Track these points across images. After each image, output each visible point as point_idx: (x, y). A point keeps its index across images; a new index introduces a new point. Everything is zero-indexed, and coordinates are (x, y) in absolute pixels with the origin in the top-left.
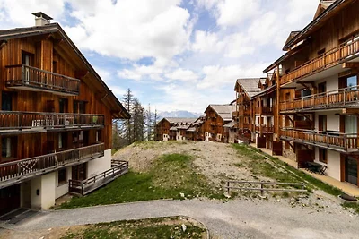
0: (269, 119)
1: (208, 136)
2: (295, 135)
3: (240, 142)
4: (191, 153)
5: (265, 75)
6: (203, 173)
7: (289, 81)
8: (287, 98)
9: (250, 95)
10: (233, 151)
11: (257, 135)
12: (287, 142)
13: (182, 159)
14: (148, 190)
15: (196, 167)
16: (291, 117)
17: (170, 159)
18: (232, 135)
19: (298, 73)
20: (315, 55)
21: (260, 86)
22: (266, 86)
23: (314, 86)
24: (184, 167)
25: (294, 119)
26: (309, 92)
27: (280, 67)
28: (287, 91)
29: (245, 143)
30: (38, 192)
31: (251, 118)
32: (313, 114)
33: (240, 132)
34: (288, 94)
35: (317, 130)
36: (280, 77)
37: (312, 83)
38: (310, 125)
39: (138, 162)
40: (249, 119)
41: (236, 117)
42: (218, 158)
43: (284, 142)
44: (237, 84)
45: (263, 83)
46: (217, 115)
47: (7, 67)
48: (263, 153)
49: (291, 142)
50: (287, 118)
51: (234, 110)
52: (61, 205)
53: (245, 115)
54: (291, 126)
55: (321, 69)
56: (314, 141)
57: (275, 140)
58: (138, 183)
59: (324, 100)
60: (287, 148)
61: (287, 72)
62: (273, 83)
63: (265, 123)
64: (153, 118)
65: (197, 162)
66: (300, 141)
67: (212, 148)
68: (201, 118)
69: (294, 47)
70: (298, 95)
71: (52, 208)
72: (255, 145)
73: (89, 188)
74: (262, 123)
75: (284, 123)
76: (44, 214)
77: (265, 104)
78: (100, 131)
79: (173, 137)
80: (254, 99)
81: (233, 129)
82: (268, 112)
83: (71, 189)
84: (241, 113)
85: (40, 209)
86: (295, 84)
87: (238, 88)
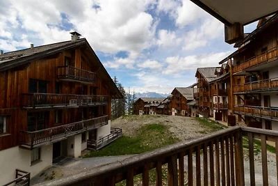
0: (224, 99)
1: (174, 112)
2: (246, 110)
3: (200, 116)
4: (166, 124)
5: (221, 66)
6: (177, 137)
7: (240, 70)
8: (238, 83)
9: (209, 80)
10: (197, 123)
11: (215, 111)
12: (240, 116)
13: (160, 127)
14: (139, 148)
15: (171, 133)
16: (242, 97)
17: (151, 127)
18: (194, 111)
19: (247, 65)
20: (260, 52)
21: (216, 73)
22: (221, 73)
23: (259, 74)
24: (163, 133)
25: (245, 98)
26: (256, 79)
27: (232, 59)
28: (238, 77)
29: (204, 117)
30: (72, 146)
31: (209, 98)
32: (260, 95)
33: (201, 109)
34: (239, 80)
35: (263, 107)
36: (233, 67)
37: (258, 72)
38: (257, 103)
39: (127, 130)
40: (208, 98)
41: (196, 97)
42: (187, 128)
43: (237, 116)
44: (198, 72)
45: (219, 71)
46: (181, 95)
47: (58, 67)
48: (221, 124)
49: (243, 116)
50: (239, 98)
51: (196, 91)
52: (85, 156)
53: (204, 95)
54: (242, 104)
55: (265, 62)
56: (261, 114)
57: (229, 114)
58: (131, 143)
59: (268, 85)
60: (240, 120)
61: (238, 63)
62: (227, 72)
63: (221, 102)
64: (132, 98)
65: (172, 130)
66: (250, 114)
67: (180, 121)
68: (169, 98)
69: (243, 45)
70: (247, 81)
71: (80, 157)
72: (214, 119)
73: (99, 146)
74: (219, 101)
75: (236, 102)
76: (76, 160)
77: (220, 87)
78: (104, 107)
79: (146, 112)
80: (212, 83)
81: (194, 107)
82: (223, 93)
83: (88, 146)
84: (202, 94)
85: (74, 157)
86: (245, 73)
87: (198, 75)
